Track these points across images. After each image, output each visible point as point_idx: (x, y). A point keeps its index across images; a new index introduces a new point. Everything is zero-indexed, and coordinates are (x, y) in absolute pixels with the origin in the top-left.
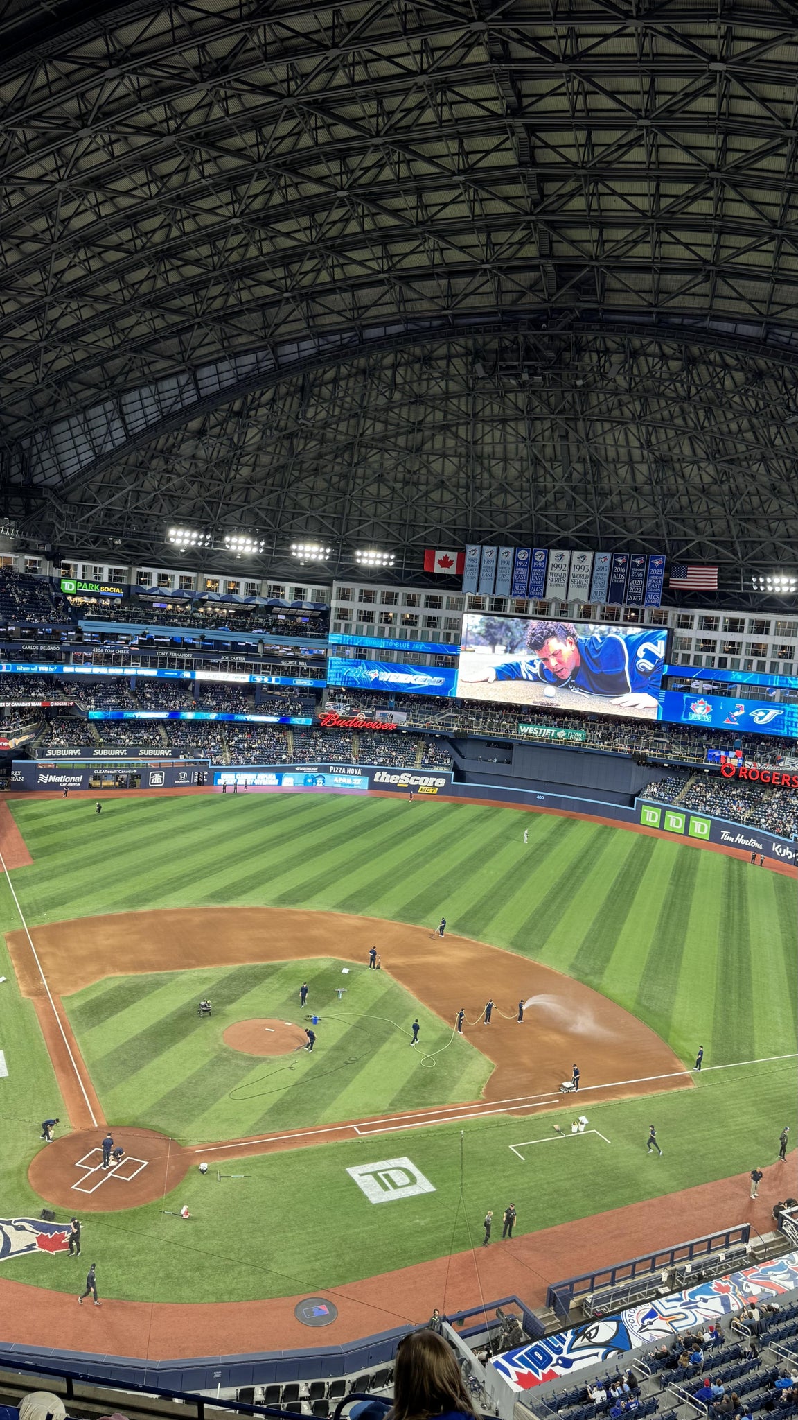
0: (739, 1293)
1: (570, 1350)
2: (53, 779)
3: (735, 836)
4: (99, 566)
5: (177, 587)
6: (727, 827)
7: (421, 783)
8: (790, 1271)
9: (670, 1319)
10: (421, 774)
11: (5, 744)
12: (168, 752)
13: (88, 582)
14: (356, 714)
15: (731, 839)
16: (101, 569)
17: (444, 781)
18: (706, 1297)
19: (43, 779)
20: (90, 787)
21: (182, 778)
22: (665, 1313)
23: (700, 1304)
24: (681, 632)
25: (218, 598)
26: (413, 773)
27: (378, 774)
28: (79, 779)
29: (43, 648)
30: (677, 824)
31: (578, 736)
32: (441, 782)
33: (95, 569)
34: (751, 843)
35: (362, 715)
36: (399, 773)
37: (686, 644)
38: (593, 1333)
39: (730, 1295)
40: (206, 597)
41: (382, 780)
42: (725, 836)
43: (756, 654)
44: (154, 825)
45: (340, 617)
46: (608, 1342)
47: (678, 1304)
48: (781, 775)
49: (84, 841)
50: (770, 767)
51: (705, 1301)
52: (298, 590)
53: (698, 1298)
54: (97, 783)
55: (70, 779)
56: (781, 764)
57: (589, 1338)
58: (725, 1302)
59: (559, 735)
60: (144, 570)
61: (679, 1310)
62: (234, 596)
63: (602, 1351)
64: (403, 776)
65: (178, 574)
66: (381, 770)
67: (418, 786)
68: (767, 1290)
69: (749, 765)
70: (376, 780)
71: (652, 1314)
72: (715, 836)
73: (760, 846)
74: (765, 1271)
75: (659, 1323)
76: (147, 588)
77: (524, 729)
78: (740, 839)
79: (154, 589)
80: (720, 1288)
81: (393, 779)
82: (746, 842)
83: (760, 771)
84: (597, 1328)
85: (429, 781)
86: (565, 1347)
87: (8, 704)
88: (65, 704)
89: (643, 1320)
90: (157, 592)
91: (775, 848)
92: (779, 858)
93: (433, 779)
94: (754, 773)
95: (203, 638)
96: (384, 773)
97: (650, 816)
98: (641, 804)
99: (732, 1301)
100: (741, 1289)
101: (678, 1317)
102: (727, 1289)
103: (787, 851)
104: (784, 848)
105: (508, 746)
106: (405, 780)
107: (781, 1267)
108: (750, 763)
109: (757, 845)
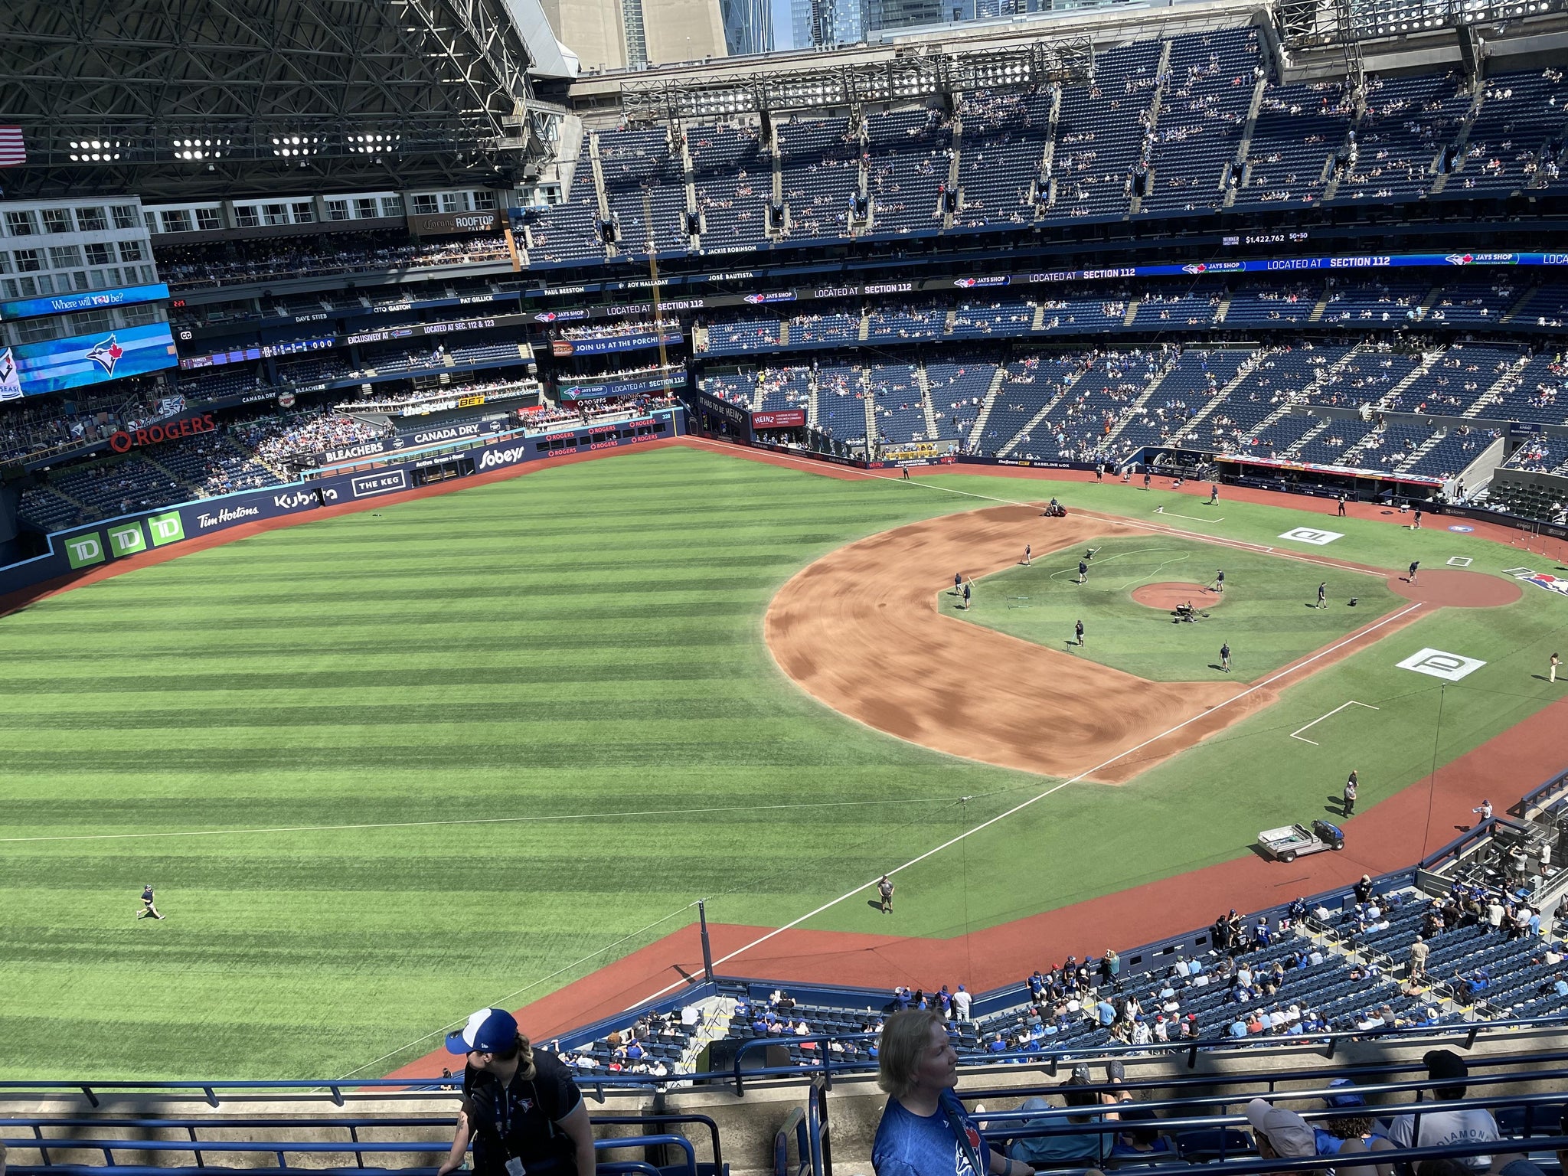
3: (217, 516)
15: (214, 521)
30: (133, 539)
34: (241, 512)
42: (205, 521)
43: (66, 263)
50: (153, 420)
69: (132, 426)
72: (191, 528)
73: (256, 511)
78: (225, 516)
82: (234, 515)
83: (148, 428)
91: (278, 502)
92: (291, 510)
97: (84, 551)
98: (59, 542)
103: (300, 497)
104: (292, 496)
108: (133, 423)
109: (249, 512)
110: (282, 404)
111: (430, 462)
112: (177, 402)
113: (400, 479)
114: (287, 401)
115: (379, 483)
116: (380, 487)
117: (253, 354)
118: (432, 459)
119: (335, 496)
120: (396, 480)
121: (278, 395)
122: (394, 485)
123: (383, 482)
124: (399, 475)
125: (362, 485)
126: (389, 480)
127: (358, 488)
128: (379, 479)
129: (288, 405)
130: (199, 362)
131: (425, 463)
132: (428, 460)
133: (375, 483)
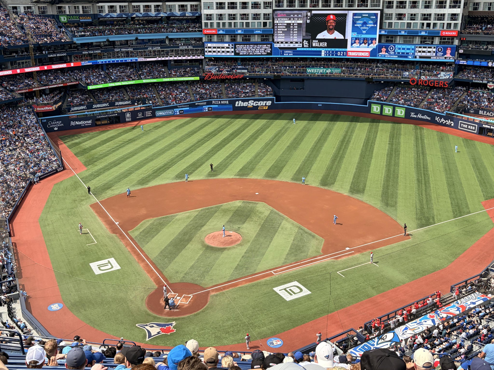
0: (438, 317)
1: (377, 344)
2: (77, 123)
3: (417, 115)
4: (76, 5)
5: (118, 12)
6: (413, 111)
7: (259, 105)
8: (457, 307)
9: (413, 329)
10: (259, 100)
11: (51, 108)
12: (129, 102)
13: (73, 15)
14: (221, 71)
15: (415, 116)
16: (78, 7)
17: (270, 102)
18: (426, 320)
19: (73, 123)
20: (96, 125)
21: (140, 115)
22: (411, 327)
23: (424, 323)
24: (387, 11)
25: (141, 16)
26: (255, 100)
27: (237, 103)
28: (90, 122)
29: (58, 55)
30: (389, 111)
31: (336, 71)
32: (269, 103)
33: (75, 7)
34: (425, 117)
35: (225, 72)
36: (248, 100)
37: (389, 17)
38: (385, 337)
39: (435, 318)
40: (134, 16)
41: (239, 105)
42: (413, 115)
43: (425, 19)
44: (136, 142)
45: (208, 19)
46: (391, 340)
47: (416, 324)
48: (438, 81)
49: (106, 155)
50: (433, 78)
51: (426, 322)
52: (182, 6)
53: (423, 321)
54: (99, 123)
55: (86, 122)
56: (439, 76)
57: (384, 340)
58: (433, 321)
59: (327, 71)
60: (100, 4)
61: (416, 326)
62: (149, 13)
63: (389, 343)
64: (250, 102)
65: (117, 5)
66: (238, 100)
67: (258, 106)
68: (449, 315)
69: (423, 78)
70: (236, 105)
71: (406, 329)
72: (407, 116)
73: (430, 118)
74: (447, 308)
75: (409, 331)
76: (104, 14)
77: (309, 70)
78: (420, 116)
79: (107, 15)
80: (431, 317)
81: (245, 104)
82: (423, 117)
83: (429, 80)
84: (386, 336)
85: (263, 103)
86: (375, 344)
87: (47, 87)
88: (74, 83)
89: (403, 331)
90: (109, 16)
91: (437, 119)
93: (265, 102)
94: (426, 82)
95: (137, 39)
96: (240, 102)
97: (376, 109)
99: (436, 321)
100: (439, 316)
101: (416, 328)
102: (433, 317)
103: (443, 120)
104: (441, 118)
105: (302, 80)
106: (251, 104)
107: (454, 306)
108: (424, 77)
109: (428, 118)
110: (488, 87)
111: (489, 127)
112: (449, 75)
113: (475, 128)
114: (490, 86)
115: (468, 127)
116: (468, 128)
117: (484, 64)
118: (490, 126)
119: (452, 125)
120: (474, 128)
121: (488, 83)
122: (472, 130)
123: (469, 127)
124: (475, 127)
125: (462, 125)
126: (471, 127)
127: (461, 125)
128: (468, 125)
129: (490, 88)
130: (463, 62)
131: (487, 126)
132: (488, 125)
133: (466, 126)
